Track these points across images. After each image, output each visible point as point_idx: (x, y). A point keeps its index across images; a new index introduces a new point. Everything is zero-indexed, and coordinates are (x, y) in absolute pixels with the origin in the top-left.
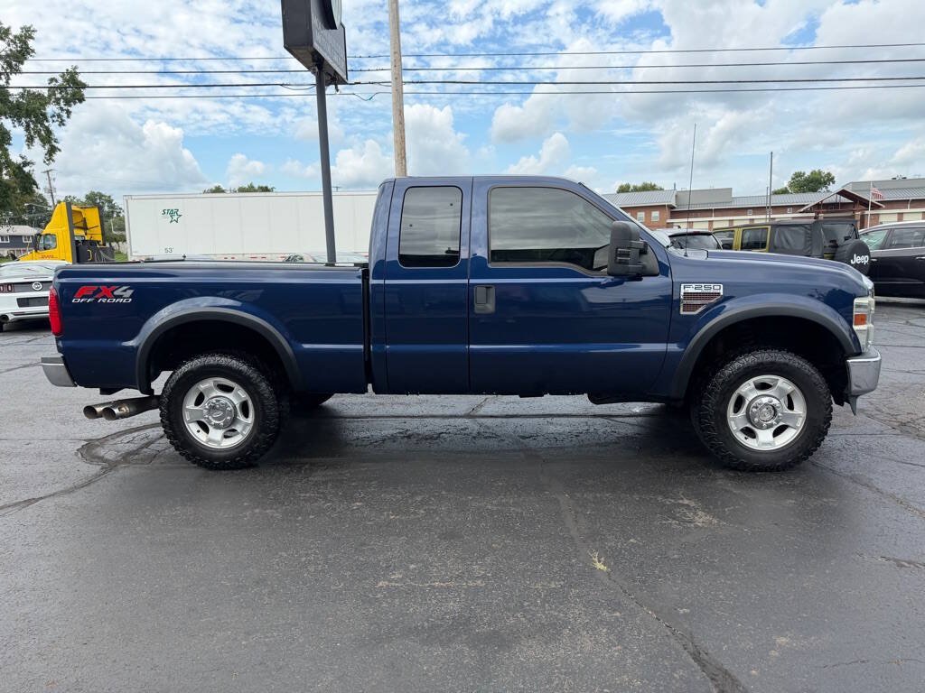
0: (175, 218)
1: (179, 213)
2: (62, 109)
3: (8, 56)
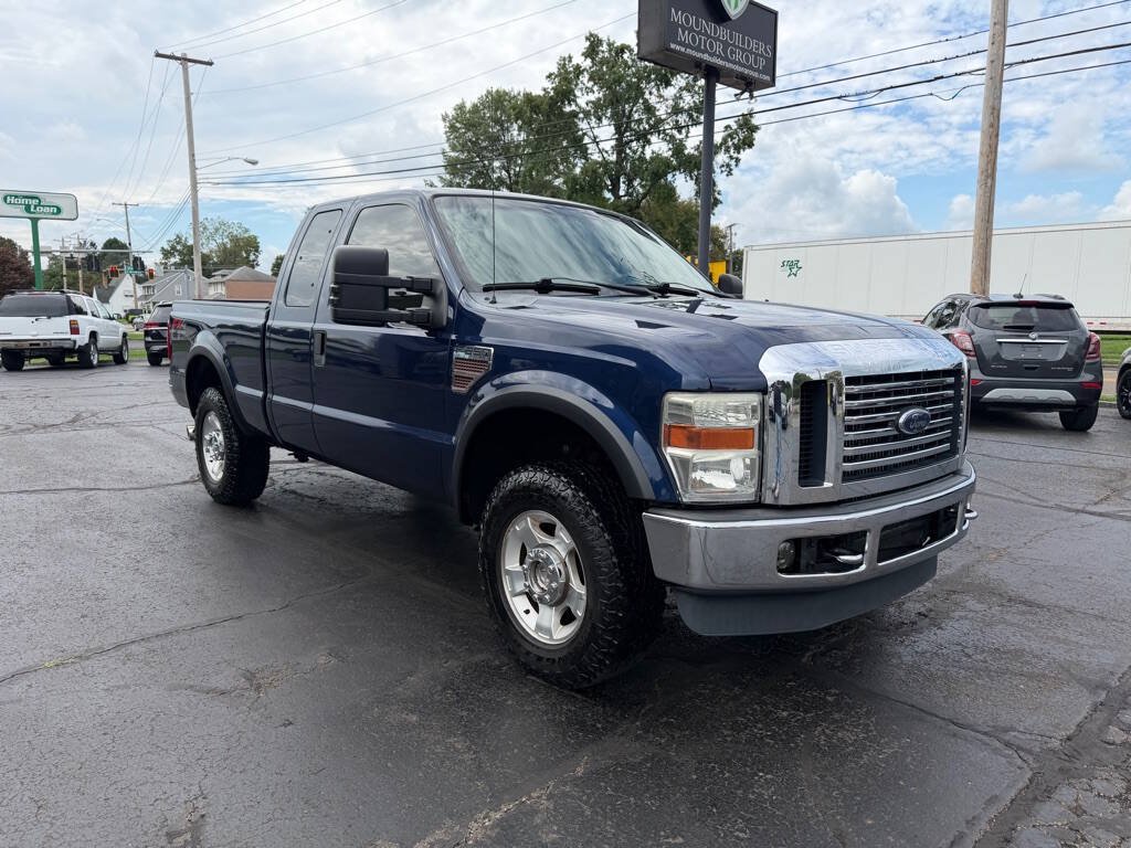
0: (794, 271)
1: (799, 265)
2: (731, 158)
3: (690, 109)
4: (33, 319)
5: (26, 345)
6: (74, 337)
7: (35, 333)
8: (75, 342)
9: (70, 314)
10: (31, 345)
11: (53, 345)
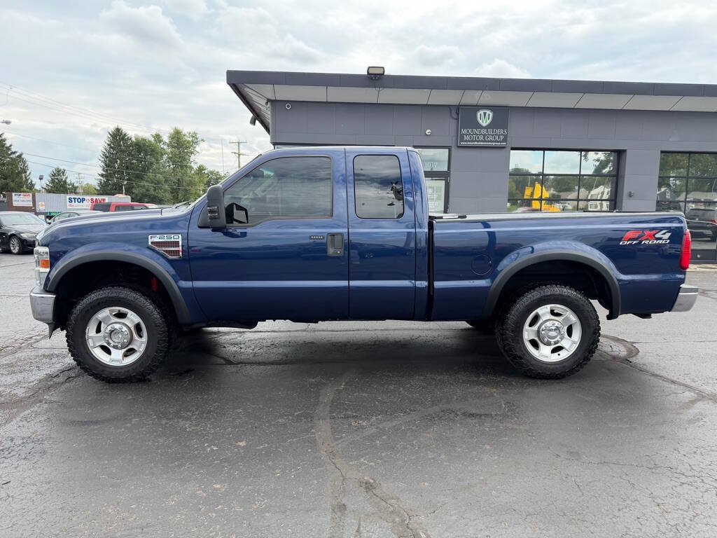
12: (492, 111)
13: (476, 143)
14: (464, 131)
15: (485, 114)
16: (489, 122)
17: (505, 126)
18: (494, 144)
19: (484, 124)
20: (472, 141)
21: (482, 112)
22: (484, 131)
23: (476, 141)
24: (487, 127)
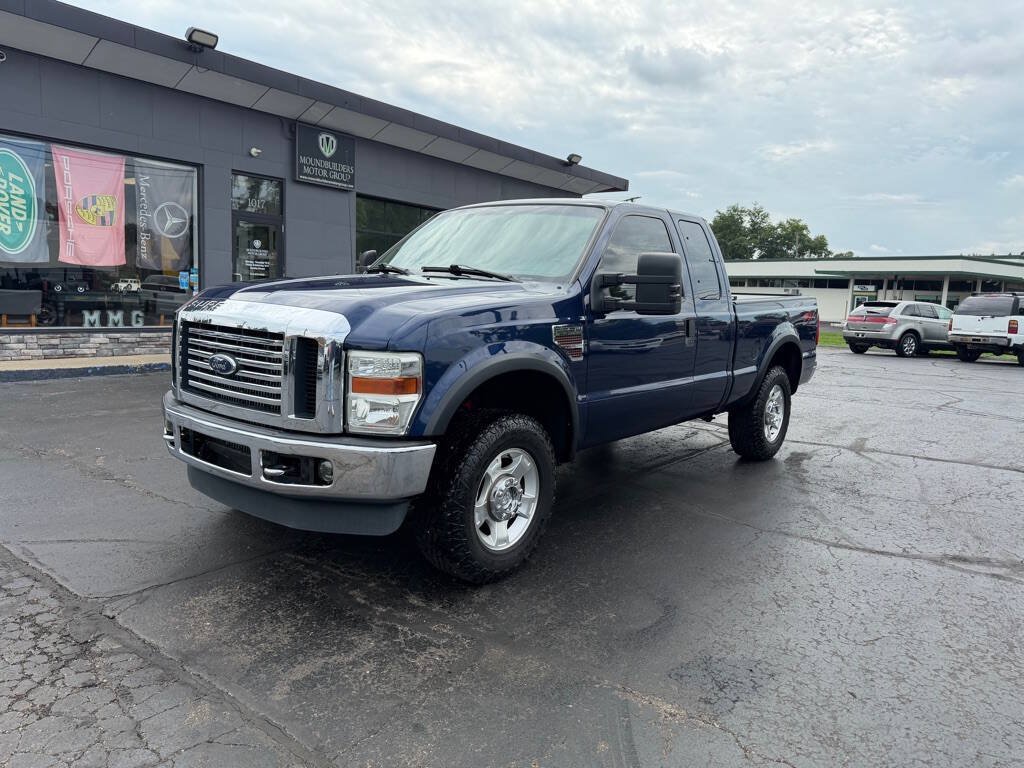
4: (980, 318)
5: (970, 340)
6: (1010, 336)
7: (978, 330)
8: (1010, 340)
9: (1013, 314)
10: (974, 340)
11: (990, 341)
12: (336, 137)
13: (318, 180)
14: (303, 160)
15: (328, 139)
16: (332, 151)
17: (352, 163)
18: (340, 184)
19: (328, 154)
20: (314, 176)
21: (323, 136)
22: (327, 164)
23: (318, 177)
24: (331, 159)
